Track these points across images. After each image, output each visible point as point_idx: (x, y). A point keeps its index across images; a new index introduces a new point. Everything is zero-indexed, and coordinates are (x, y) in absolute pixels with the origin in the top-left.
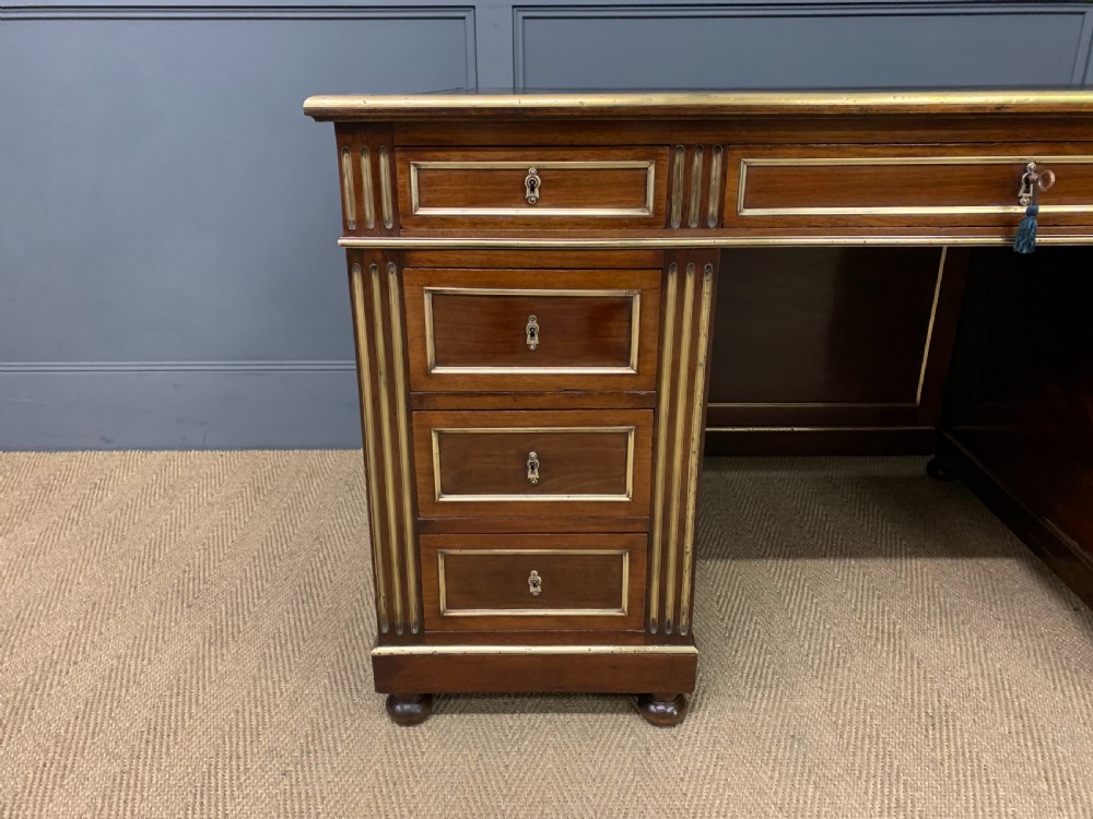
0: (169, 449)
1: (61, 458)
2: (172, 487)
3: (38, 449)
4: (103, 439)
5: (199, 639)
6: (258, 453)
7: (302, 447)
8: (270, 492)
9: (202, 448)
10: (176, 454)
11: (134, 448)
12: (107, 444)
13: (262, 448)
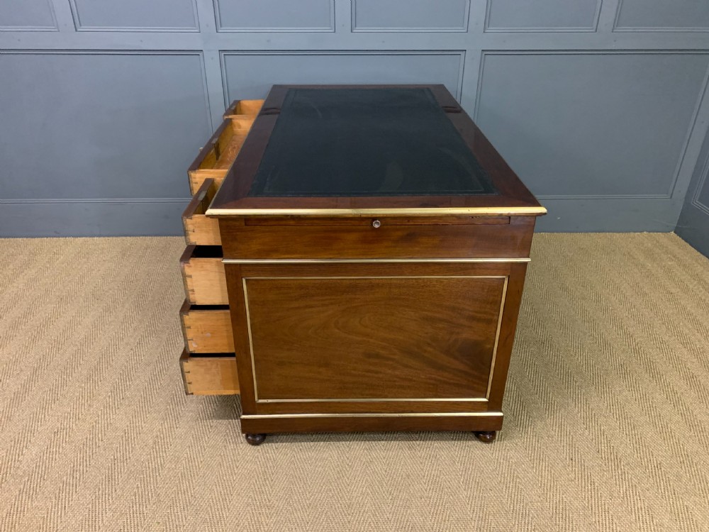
0: (86, 236)
1: (37, 240)
2: (88, 253)
3: (27, 237)
4: (55, 232)
5: (102, 310)
6: (124, 238)
7: (143, 235)
8: (129, 256)
9: (100, 236)
10: (88, 239)
11: (69, 236)
12: (57, 234)
13: (126, 236)
